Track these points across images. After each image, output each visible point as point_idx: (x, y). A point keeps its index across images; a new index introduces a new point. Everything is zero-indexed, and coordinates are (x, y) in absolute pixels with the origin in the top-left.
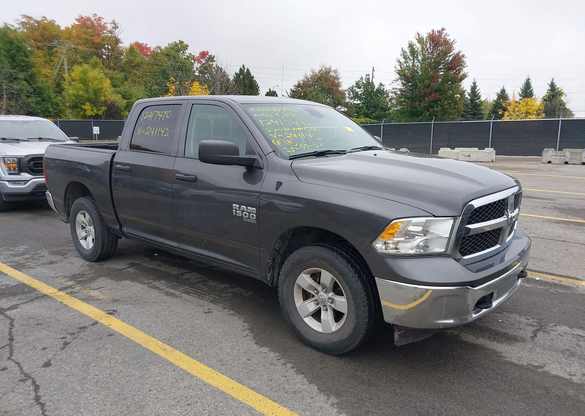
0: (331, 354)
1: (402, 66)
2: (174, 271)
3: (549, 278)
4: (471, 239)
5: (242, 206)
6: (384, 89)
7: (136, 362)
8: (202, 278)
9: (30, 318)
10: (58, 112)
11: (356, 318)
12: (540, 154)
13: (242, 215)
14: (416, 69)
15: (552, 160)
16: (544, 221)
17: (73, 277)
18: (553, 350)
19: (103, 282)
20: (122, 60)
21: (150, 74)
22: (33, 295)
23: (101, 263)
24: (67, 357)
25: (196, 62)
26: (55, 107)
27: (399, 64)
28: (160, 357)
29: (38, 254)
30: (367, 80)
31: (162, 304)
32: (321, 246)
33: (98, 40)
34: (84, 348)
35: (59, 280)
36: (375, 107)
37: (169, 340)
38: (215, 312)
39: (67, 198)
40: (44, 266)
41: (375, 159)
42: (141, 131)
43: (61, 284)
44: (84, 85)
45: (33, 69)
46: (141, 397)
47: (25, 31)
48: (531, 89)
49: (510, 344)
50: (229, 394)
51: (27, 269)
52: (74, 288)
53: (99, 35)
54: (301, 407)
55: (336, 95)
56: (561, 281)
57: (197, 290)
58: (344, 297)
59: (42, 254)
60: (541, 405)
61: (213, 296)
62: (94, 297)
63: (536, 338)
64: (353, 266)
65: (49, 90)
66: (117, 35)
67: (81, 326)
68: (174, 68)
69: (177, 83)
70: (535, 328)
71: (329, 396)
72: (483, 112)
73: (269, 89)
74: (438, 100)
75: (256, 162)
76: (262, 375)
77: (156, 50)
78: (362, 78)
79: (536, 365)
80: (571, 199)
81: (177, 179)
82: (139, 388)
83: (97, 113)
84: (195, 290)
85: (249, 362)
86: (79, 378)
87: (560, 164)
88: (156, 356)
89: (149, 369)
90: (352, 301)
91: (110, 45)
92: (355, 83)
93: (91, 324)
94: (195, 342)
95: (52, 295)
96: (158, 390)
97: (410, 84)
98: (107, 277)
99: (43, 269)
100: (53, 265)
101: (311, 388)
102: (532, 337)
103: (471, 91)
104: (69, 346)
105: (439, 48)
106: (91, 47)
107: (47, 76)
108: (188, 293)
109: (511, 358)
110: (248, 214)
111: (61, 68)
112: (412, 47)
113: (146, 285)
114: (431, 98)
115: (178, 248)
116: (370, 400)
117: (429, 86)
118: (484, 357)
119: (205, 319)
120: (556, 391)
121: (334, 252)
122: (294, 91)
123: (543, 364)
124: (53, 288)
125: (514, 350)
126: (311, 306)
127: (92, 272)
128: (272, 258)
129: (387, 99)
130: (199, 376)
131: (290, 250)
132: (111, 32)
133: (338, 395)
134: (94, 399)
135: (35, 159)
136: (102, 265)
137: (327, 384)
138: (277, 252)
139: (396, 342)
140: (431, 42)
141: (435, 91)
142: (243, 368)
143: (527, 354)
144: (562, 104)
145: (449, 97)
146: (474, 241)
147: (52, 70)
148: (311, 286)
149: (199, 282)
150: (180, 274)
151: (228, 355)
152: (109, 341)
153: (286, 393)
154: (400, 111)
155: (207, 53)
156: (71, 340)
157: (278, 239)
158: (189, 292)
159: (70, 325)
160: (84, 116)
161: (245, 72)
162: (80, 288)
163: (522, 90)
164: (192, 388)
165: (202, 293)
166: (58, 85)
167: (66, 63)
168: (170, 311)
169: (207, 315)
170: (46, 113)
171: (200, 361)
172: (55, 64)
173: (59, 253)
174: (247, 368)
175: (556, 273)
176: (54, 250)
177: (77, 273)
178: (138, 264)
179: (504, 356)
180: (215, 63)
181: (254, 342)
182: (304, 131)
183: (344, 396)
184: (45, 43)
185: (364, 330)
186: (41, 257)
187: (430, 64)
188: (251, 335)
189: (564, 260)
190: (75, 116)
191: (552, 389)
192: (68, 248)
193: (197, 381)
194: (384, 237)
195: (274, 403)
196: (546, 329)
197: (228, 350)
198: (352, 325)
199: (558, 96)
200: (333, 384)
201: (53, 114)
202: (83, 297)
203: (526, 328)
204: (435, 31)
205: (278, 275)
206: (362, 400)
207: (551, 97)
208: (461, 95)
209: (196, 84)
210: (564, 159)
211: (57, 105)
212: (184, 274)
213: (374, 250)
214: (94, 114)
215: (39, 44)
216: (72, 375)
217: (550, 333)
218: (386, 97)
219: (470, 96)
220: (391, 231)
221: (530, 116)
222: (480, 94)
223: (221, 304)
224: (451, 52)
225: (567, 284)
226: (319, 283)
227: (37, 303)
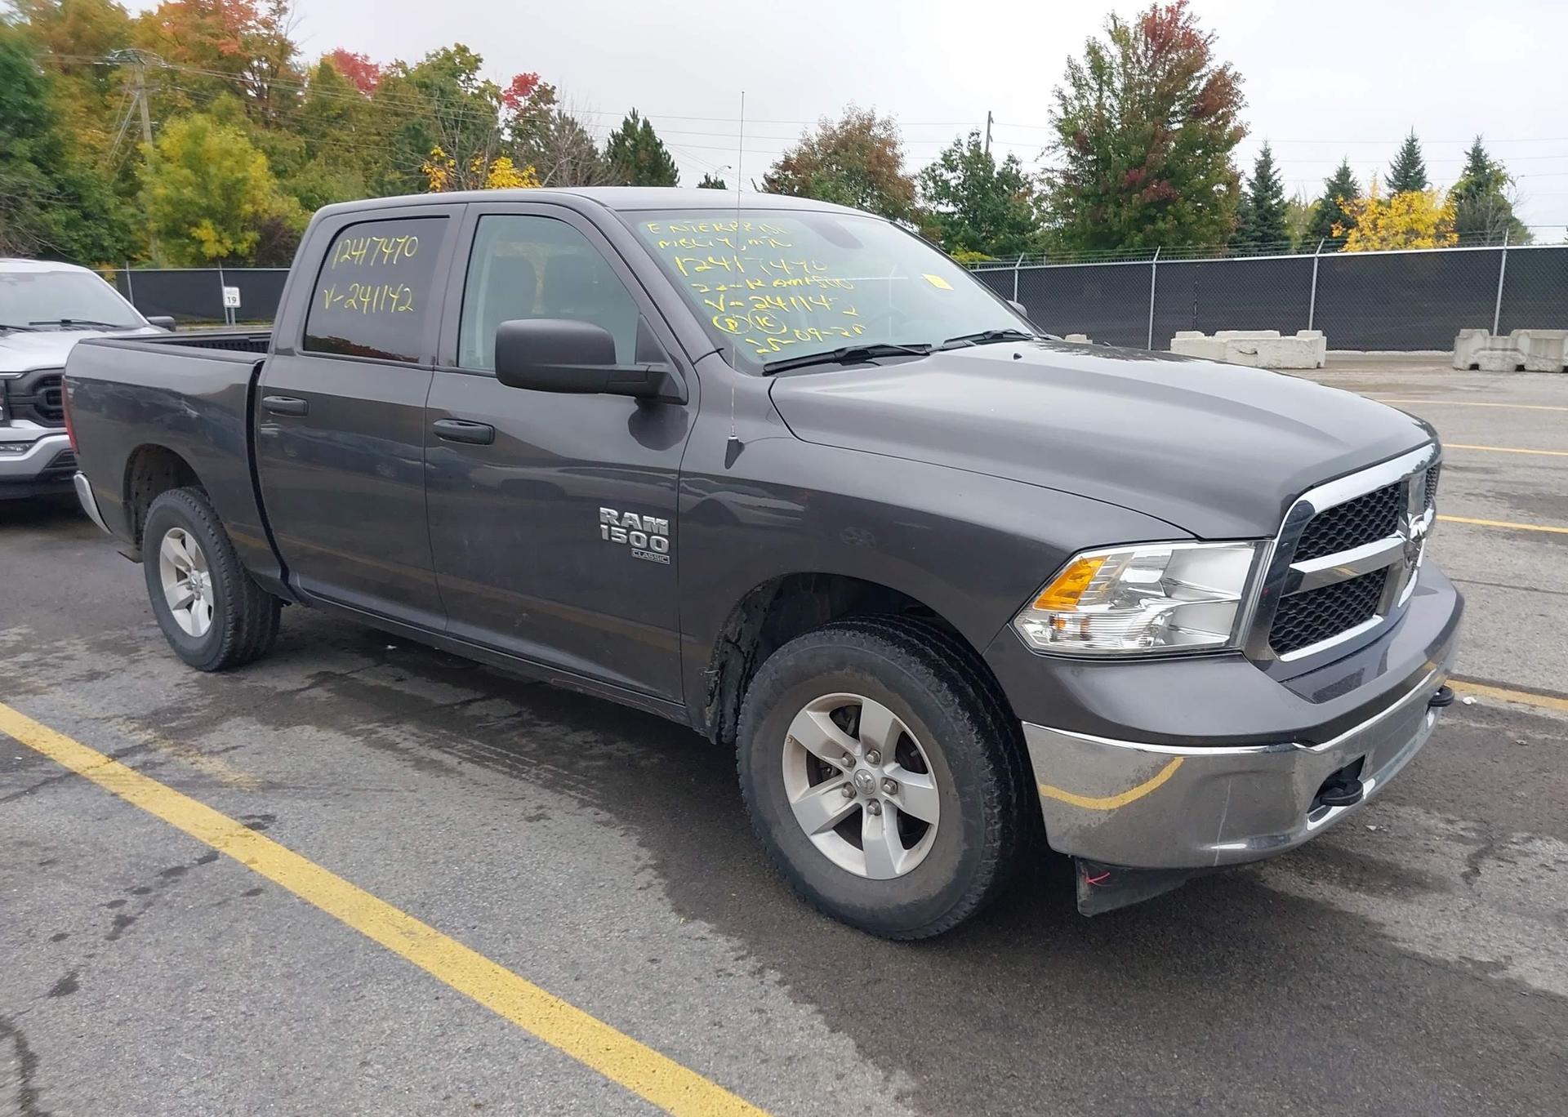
0: (891, 939)
1: (1070, 109)
2: (441, 694)
3: (1500, 698)
4: (1303, 605)
5: (627, 514)
6: (1018, 172)
7: (324, 974)
8: (519, 714)
9: (22, 843)
10: (128, 249)
11: (965, 839)
12: (1449, 346)
13: (628, 539)
14: (1107, 115)
15: (1480, 362)
16: (1473, 532)
17: (154, 719)
18: (1529, 916)
19: (237, 730)
20: (299, 100)
21: (377, 138)
22: (36, 775)
23: (235, 675)
24: (123, 962)
25: (504, 105)
26: (118, 233)
27: (1061, 102)
28: (394, 956)
29: (58, 650)
30: (972, 148)
31: (406, 794)
32: (862, 629)
33: (231, 47)
34: (175, 934)
35: (112, 728)
36: (997, 221)
37: (423, 905)
38: (557, 815)
39: (134, 490)
40: (73, 686)
41: (1017, 369)
42: (334, 297)
43: (119, 738)
44: (195, 171)
45: (54, 130)
46: (337, 1084)
47: (28, 21)
48: (1420, 167)
49: (1406, 899)
50: (597, 1068)
51: (23, 697)
52: (155, 750)
53: (234, 34)
54: (809, 1106)
55: (889, 191)
56: (1534, 706)
57: (504, 752)
58: (931, 777)
59: (70, 651)
60: (1510, 1086)
61: (552, 768)
62: (210, 776)
63: (1478, 878)
64: (955, 689)
65: (102, 188)
66: (283, 32)
67: (169, 866)
68: (443, 121)
69: (452, 163)
70: (1473, 849)
71: (888, 1069)
72: (1288, 232)
73: (706, 177)
74: (1168, 200)
75: (666, 382)
76: (693, 1009)
77: (393, 73)
78: (959, 143)
79: (1483, 959)
80: (1539, 468)
81: (439, 435)
82: (331, 1056)
83: (235, 249)
84: (499, 750)
85: (655, 967)
86: (158, 1028)
87: (1502, 371)
88: (385, 954)
89: (363, 996)
90: (953, 790)
91: (266, 61)
92: (942, 156)
93: (199, 860)
94: (499, 908)
95: (90, 772)
96: (388, 1062)
97: (1090, 158)
98: (249, 714)
99: (68, 694)
100: (98, 684)
101: (838, 1047)
102: (1465, 876)
103: (1255, 175)
104: (131, 927)
105: (1170, 56)
106: (215, 68)
107: (94, 150)
108: (479, 760)
109: (1412, 941)
110: (644, 535)
111: (133, 126)
112: (1096, 53)
113: (360, 738)
114: (1149, 196)
115: (449, 634)
116: (1010, 1080)
117: (1141, 163)
118: (1334, 939)
119: (528, 839)
120: (1548, 1041)
121: (899, 647)
122: (773, 181)
123: (1505, 957)
124: (93, 752)
125: (1419, 916)
126: (832, 802)
127: (206, 702)
128: (716, 663)
129: (1029, 200)
130: (510, 1014)
131: (772, 640)
132: (267, 24)
133: (916, 1067)
134: (197, 1092)
135: (49, 382)
136: (239, 680)
137: (883, 1031)
138: (730, 645)
139: (1082, 906)
140: (1149, 40)
141: (1160, 177)
142: (638, 986)
143: (1456, 926)
144: (1503, 207)
145: (1199, 192)
146: (1312, 608)
147: (109, 133)
148: (831, 746)
149: (513, 727)
150: (457, 704)
151: (595, 946)
152: (250, 909)
153: (763, 1061)
154: (1063, 231)
155: (535, 80)
156: (138, 910)
157: (735, 609)
158: (484, 757)
159: (137, 864)
160: (199, 259)
161: (639, 129)
162: (170, 750)
163: (1395, 168)
164: (489, 1053)
165: (518, 760)
166: (127, 174)
167: (145, 113)
168: (428, 816)
169: (532, 824)
170: (96, 253)
171: (512, 967)
172: (114, 116)
173: (116, 647)
174: (647, 988)
175: (1519, 683)
176: (103, 638)
177: (166, 704)
178: (341, 675)
179: (1391, 934)
180: (555, 108)
181: (669, 907)
182: (804, 290)
183: (935, 1069)
184: (85, 58)
185: (989, 873)
186: (65, 658)
187: (1144, 100)
188: (660, 886)
189: (1538, 645)
190: (173, 260)
191: (1535, 1033)
192: (144, 633)
193: (502, 1029)
194: (1048, 602)
195: (728, 1096)
196: (1504, 851)
197: (594, 932)
198: (955, 859)
199: (1491, 186)
200: (901, 1032)
201: (112, 253)
202: (178, 777)
203: (1446, 849)
204: (1158, 8)
205: (737, 712)
206: (987, 1079)
207: (1474, 188)
208: (1229, 184)
209: (504, 164)
210: (1513, 359)
211: (125, 228)
212: (469, 702)
213: (1018, 642)
214: (224, 253)
215: (70, 60)
216: (137, 1020)
217: (1515, 863)
218: (1025, 195)
219: (1254, 188)
220: (1069, 585)
221: (1419, 242)
222: (1280, 183)
223: (573, 793)
224: (1203, 65)
225: (1552, 715)
226: (855, 735)
227: (45, 798)
